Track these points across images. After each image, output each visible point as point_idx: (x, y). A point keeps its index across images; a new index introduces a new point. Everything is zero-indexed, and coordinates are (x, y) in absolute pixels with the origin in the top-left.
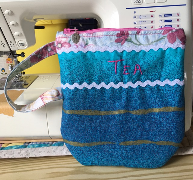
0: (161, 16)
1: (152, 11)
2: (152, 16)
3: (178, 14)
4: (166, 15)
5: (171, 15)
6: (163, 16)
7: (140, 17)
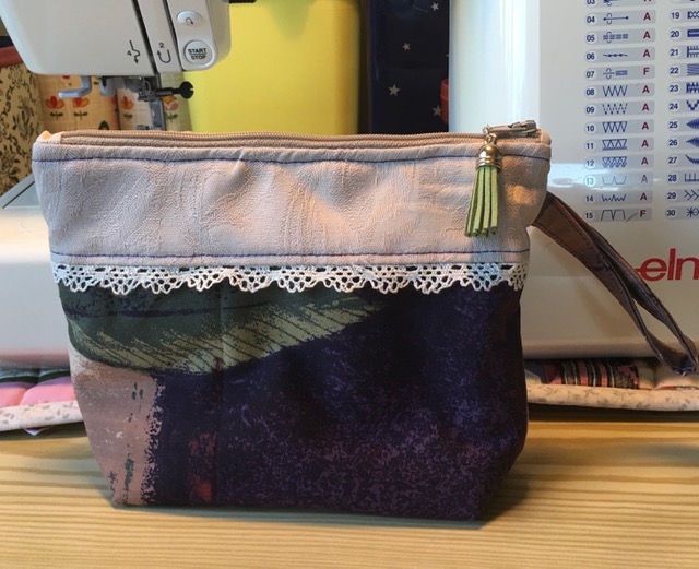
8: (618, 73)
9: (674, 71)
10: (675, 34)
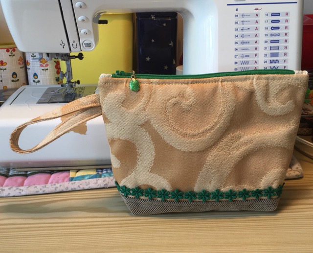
0: (267, 15)
1: (257, 9)
2: (257, 15)
3: (287, 14)
4: (273, 15)
5: (278, 14)
6: (270, 15)
7: (243, 16)
8: (246, 56)
9: (266, 55)
10: (266, 42)
